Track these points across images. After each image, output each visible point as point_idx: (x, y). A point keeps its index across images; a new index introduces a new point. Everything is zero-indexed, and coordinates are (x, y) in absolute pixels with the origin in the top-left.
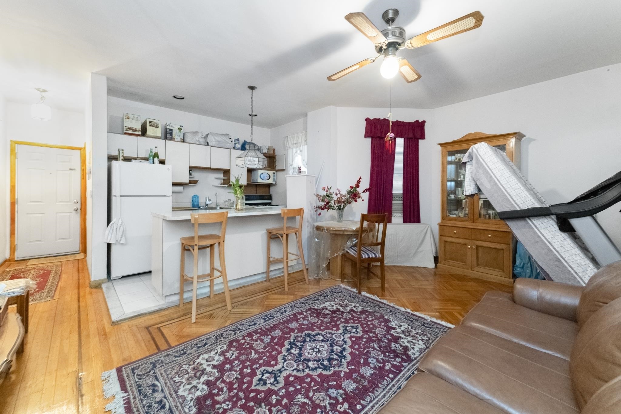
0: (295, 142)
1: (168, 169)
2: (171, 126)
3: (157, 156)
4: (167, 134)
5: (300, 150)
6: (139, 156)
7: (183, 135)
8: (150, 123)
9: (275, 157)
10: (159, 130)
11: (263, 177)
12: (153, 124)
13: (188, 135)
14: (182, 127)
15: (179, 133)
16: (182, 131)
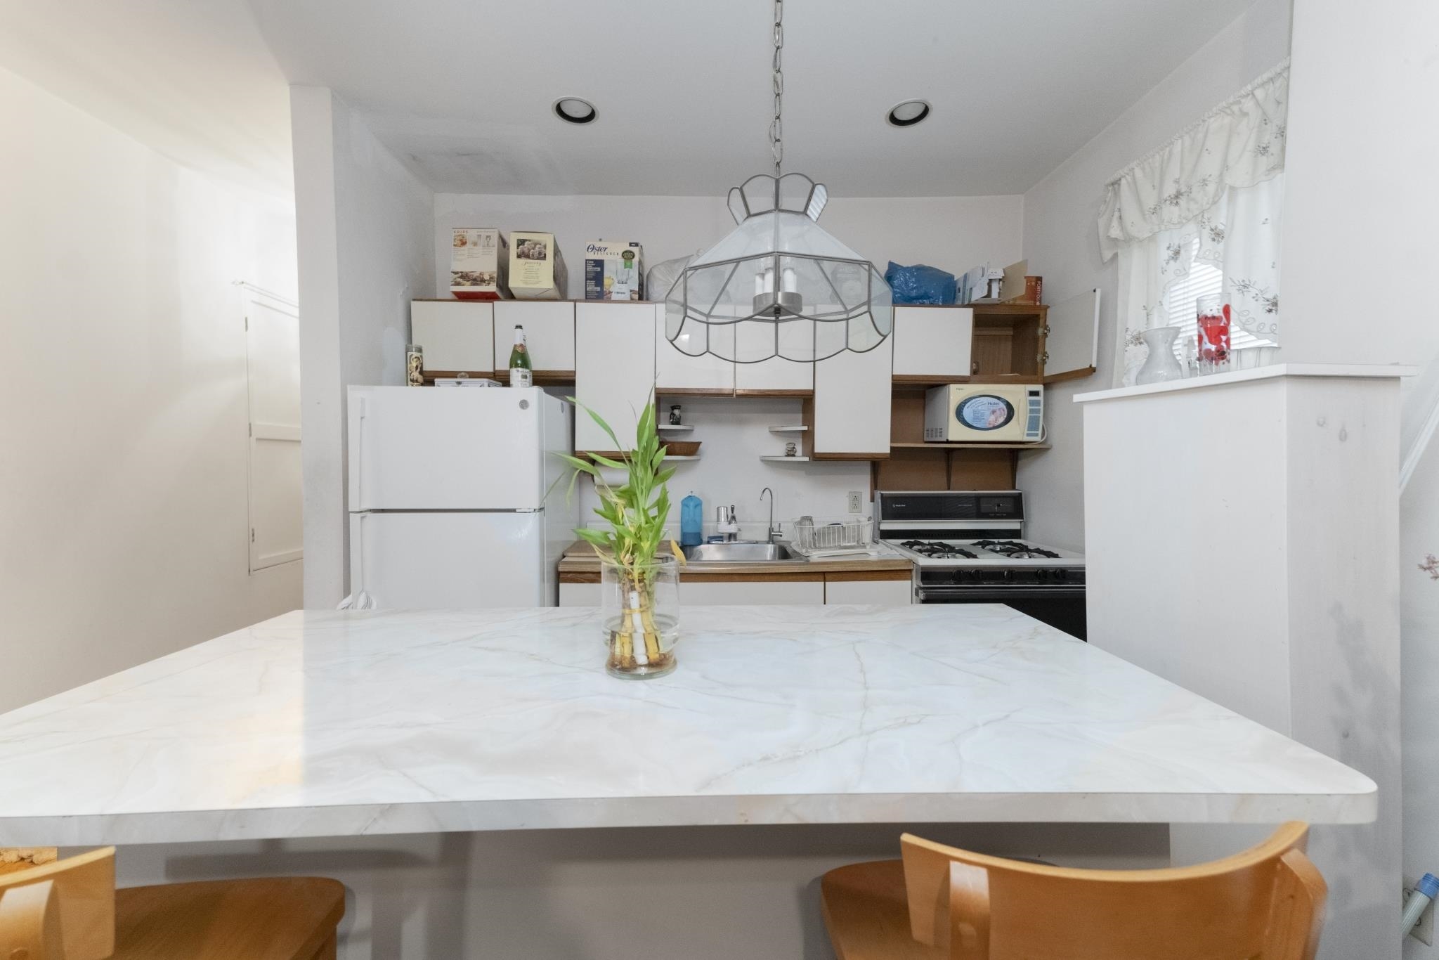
0: (1170, 190)
1: (524, 404)
2: (600, 249)
3: (520, 357)
4: (586, 280)
5: (1208, 228)
6: (496, 369)
7: (640, 275)
8: (521, 247)
9: (1041, 316)
10: (547, 267)
11: (972, 415)
12: (529, 250)
13: (656, 273)
14: (637, 245)
15: (627, 269)
16: (636, 260)
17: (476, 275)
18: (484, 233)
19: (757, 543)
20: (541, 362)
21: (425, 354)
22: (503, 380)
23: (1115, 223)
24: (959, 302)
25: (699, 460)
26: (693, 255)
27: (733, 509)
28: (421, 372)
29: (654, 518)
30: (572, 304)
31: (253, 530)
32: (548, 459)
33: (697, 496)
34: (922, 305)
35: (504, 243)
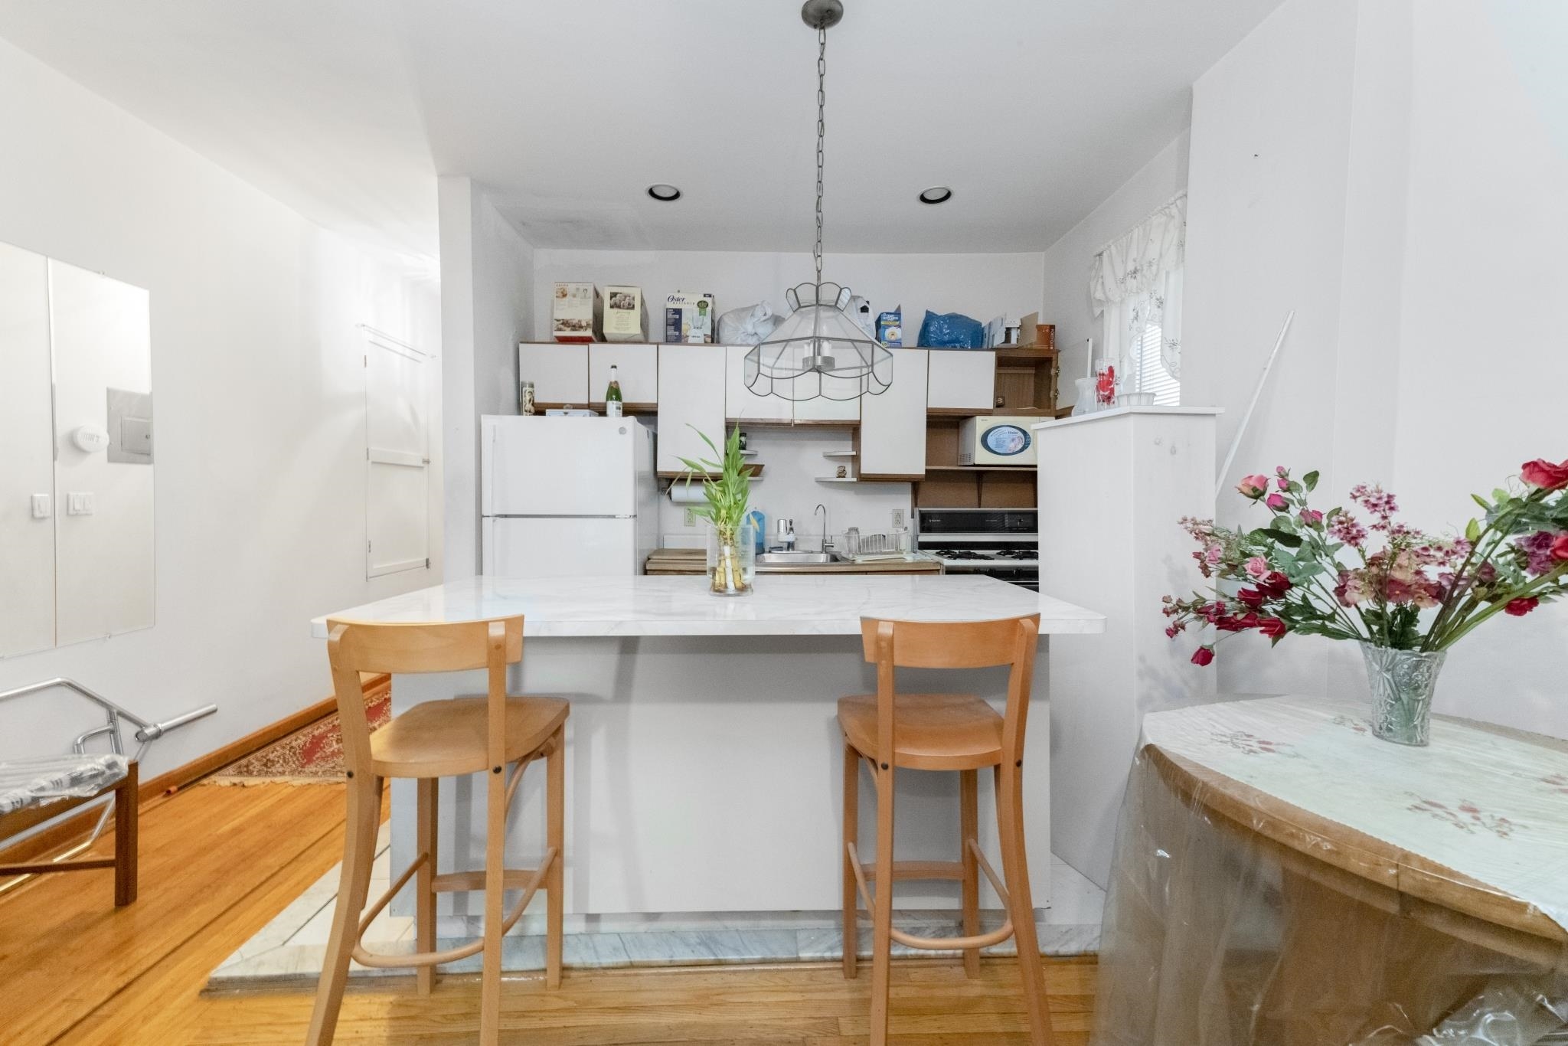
0: (1131, 267)
1: (622, 431)
2: (678, 300)
3: (614, 392)
4: (667, 325)
5: (1154, 298)
6: (591, 401)
7: (713, 321)
8: (613, 299)
9: (1054, 358)
10: (635, 315)
11: (995, 443)
12: (620, 301)
13: (726, 319)
14: (710, 296)
15: (701, 317)
16: (709, 309)
17: (574, 322)
18: (582, 288)
19: (812, 552)
20: (629, 397)
21: (535, 389)
22: (602, 412)
23: (1099, 287)
24: (985, 347)
25: (762, 480)
26: (757, 305)
27: (791, 523)
28: (533, 404)
29: (740, 500)
30: (655, 346)
31: (370, 542)
32: (639, 479)
33: (760, 511)
34: (954, 348)
35: (597, 294)
